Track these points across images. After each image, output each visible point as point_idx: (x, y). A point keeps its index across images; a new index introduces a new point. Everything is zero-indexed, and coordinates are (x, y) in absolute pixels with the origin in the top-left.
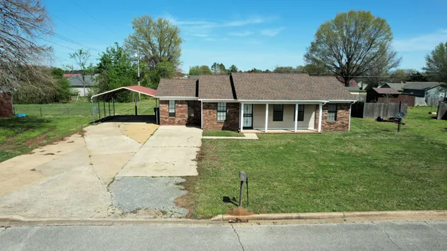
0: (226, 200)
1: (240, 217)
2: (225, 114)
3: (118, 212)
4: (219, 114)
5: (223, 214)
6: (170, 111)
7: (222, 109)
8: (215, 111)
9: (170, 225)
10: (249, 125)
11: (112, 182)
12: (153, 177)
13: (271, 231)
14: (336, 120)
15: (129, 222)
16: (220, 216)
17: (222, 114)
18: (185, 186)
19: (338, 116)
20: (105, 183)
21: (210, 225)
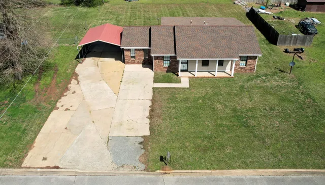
0: (162, 159)
1: (166, 172)
2: (169, 62)
3: (116, 167)
4: (165, 62)
5: (160, 170)
6: (132, 55)
7: (167, 59)
8: (162, 61)
9: (138, 176)
10: (185, 68)
11: (108, 141)
12: (127, 136)
13: (178, 181)
14: (246, 65)
15: (121, 174)
16: (158, 171)
17: (167, 62)
18: (143, 145)
19: (248, 63)
20: (105, 142)
21: (154, 176)
